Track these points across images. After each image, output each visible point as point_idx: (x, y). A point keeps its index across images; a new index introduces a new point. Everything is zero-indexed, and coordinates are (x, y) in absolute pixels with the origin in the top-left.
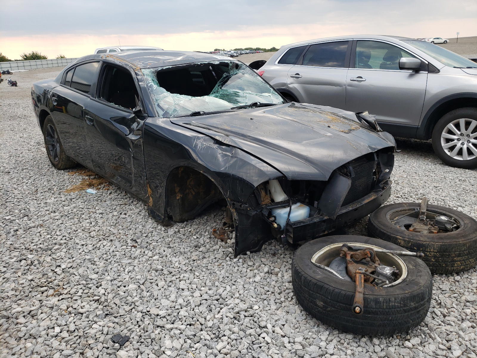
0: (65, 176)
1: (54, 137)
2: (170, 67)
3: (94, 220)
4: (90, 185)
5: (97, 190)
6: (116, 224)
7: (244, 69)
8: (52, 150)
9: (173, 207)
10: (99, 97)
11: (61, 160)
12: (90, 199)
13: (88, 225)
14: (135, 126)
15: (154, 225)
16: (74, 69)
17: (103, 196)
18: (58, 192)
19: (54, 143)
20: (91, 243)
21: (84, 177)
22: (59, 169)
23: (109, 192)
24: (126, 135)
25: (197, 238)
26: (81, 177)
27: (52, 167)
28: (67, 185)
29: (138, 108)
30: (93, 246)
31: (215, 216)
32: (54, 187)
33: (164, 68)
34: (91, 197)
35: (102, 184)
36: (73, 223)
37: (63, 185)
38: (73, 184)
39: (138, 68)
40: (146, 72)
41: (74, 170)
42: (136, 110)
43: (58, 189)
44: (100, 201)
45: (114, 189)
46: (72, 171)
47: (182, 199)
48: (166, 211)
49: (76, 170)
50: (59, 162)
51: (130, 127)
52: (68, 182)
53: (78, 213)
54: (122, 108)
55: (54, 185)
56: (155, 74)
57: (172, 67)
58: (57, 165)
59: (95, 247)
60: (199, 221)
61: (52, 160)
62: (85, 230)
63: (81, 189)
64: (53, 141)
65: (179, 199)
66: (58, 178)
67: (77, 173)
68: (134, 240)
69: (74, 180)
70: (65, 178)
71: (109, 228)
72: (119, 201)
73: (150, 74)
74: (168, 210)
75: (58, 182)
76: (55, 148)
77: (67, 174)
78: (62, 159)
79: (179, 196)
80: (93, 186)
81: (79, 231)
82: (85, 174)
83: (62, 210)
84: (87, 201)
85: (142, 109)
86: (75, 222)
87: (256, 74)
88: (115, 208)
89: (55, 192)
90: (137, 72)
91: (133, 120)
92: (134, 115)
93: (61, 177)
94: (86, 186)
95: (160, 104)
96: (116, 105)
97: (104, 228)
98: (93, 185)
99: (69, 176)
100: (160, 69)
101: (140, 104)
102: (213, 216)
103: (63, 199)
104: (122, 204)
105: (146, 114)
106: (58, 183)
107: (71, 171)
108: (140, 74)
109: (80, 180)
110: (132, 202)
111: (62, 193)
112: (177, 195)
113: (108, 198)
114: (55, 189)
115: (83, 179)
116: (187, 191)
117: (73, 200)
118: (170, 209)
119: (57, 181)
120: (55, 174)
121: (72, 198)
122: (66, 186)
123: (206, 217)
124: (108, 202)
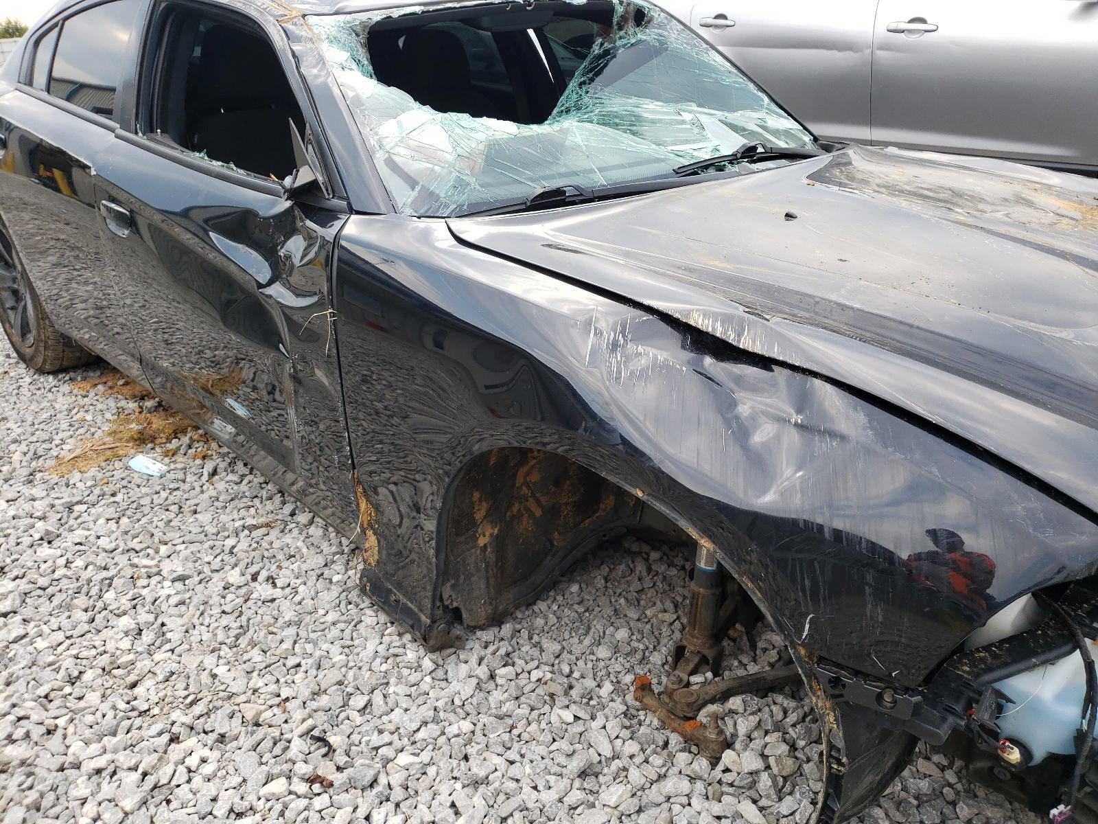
0: (60, 399)
1: (15, 267)
2: (418, 9)
3: (151, 618)
4: (143, 440)
5: (167, 460)
6: (237, 637)
7: (660, 26)
8: (13, 308)
9: (462, 577)
10: (149, 129)
11: (42, 344)
12: (142, 502)
13: (126, 644)
14: (294, 247)
15: (386, 639)
16: (56, 30)
17: (187, 487)
18: (25, 472)
19: (15, 286)
20: (132, 763)
21: (123, 403)
22: (41, 371)
23: (209, 466)
24: (260, 286)
25: (577, 718)
26: (111, 403)
27: (18, 363)
28: (61, 435)
29: (304, 176)
30: (145, 774)
31: (606, 580)
32: (13, 447)
33: (396, 13)
34: (144, 490)
35: (184, 432)
36: (69, 633)
37: (45, 436)
38: (82, 431)
39: (294, 14)
40: (327, 25)
41: (91, 374)
42: (298, 183)
43: (30, 454)
44: (174, 508)
45: (223, 456)
46: (84, 379)
47: (499, 543)
48: (437, 597)
49: (98, 373)
50: (37, 351)
51: (277, 251)
52: (64, 426)
53: (89, 581)
54: (240, 174)
55: (15, 441)
56: (363, 38)
57: (423, 12)
58: (32, 359)
59: (150, 781)
60: (555, 607)
61: (17, 338)
62: (115, 672)
63: (109, 453)
64: (14, 280)
65: (485, 546)
66: (33, 407)
67: (100, 387)
68: (319, 739)
69: (89, 417)
70: (57, 406)
71: (210, 661)
72: (243, 512)
73: (344, 37)
74: (447, 591)
75: (33, 424)
76: (23, 303)
77: (65, 388)
78: (46, 342)
79: (487, 534)
80: (152, 442)
81: (88, 676)
82: (126, 390)
83: (30, 564)
84: (129, 513)
85: (320, 179)
86: (74, 628)
87: (705, 46)
88: (233, 547)
89: (14, 470)
90: (289, 26)
91: (285, 225)
92: (288, 204)
93: (45, 404)
94: (128, 441)
95: (396, 159)
96: (215, 163)
97: (191, 662)
98: (153, 439)
99: (74, 398)
100: (377, 17)
101: (310, 154)
102: (600, 582)
103: (40, 507)
104: (256, 527)
105: (341, 198)
106: (30, 430)
107: (79, 379)
108: (304, 33)
109: (108, 416)
110: (293, 514)
111: (39, 476)
112: (480, 530)
113: (206, 495)
114: (17, 457)
115: (120, 410)
116: (515, 509)
117: (77, 508)
118: (453, 587)
119: (30, 419)
120: (24, 391)
121: (75, 500)
122: (57, 442)
123: (575, 588)
124: (204, 518)
